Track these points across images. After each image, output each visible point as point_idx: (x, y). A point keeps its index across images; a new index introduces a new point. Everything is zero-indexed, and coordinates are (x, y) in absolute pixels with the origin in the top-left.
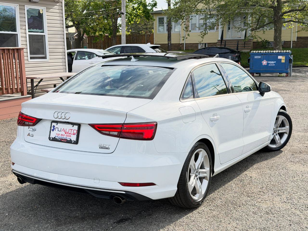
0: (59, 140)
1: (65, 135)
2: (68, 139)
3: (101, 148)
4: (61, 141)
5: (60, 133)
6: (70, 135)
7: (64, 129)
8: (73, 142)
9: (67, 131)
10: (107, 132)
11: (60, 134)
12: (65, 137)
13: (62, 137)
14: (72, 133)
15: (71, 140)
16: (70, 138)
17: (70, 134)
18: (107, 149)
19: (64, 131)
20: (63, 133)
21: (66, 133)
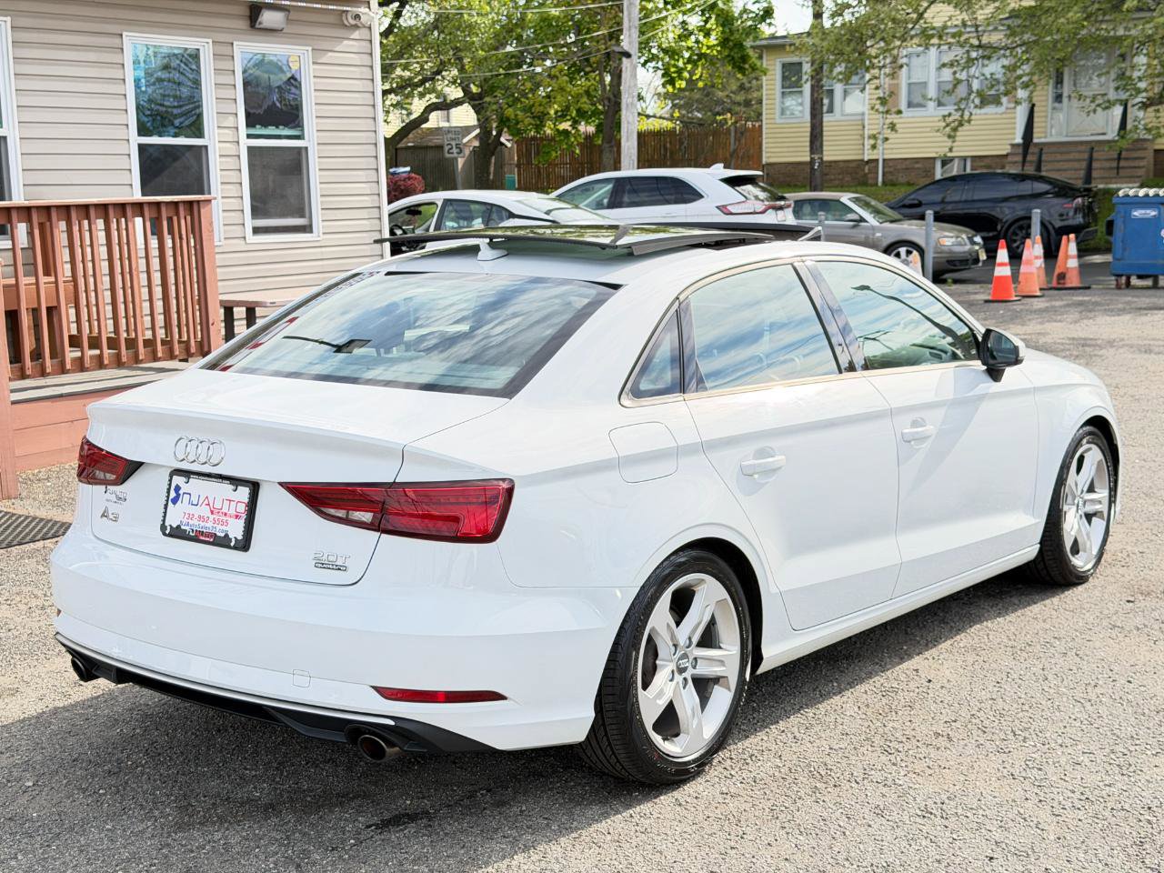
0: (191, 534)
1: (212, 517)
2: (218, 534)
3: (322, 565)
4: (197, 538)
5: (197, 511)
6: (225, 518)
7: (207, 497)
8: (232, 544)
9: (218, 505)
10: (341, 513)
11: (196, 516)
12: (209, 525)
13: (202, 524)
14: (232, 512)
15: (227, 536)
16: (224, 528)
17: (226, 514)
18: (339, 569)
19: (209, 505)
20: (205, 511)
21: (212, 512)
